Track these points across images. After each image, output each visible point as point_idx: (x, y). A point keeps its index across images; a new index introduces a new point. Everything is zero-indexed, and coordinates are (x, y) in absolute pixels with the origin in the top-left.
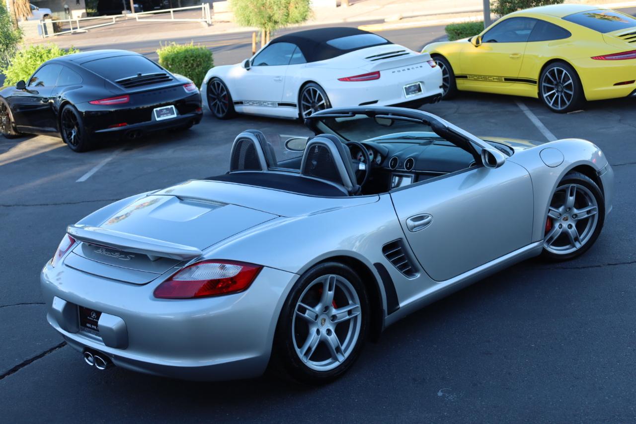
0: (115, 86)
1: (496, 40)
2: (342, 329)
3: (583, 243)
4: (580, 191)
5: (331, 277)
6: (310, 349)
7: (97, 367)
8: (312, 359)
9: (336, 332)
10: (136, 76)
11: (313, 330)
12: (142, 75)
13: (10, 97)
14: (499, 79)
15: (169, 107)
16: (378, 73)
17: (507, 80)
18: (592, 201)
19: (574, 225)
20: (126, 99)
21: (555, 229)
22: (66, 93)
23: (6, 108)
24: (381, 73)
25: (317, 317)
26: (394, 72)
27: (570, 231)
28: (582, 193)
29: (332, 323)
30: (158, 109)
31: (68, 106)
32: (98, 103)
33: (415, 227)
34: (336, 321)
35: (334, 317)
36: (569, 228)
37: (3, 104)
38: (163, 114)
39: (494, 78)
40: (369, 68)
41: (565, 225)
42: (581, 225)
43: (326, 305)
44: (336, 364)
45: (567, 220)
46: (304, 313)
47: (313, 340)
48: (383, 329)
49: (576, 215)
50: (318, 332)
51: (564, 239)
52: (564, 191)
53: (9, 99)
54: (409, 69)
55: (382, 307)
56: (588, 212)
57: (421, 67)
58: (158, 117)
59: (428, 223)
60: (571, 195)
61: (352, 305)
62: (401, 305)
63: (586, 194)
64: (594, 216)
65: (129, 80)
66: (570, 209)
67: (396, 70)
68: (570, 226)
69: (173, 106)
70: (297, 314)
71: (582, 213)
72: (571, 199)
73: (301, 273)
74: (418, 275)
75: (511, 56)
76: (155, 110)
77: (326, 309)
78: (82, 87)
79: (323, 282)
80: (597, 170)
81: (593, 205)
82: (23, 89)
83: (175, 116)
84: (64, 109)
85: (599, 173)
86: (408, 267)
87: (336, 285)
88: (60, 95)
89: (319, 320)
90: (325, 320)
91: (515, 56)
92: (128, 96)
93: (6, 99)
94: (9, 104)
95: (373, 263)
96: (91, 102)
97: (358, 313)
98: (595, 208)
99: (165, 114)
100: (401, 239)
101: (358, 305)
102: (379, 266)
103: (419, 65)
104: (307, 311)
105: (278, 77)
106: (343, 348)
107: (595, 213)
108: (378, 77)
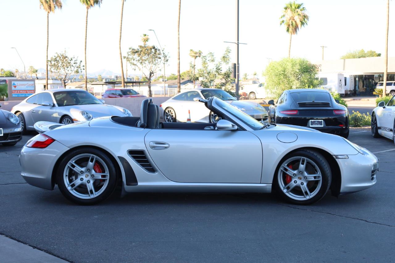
3: (311, 196)
5: (93, 156)
6: (74, 185)
8: (74, 190)
9: (93, 183)
10: (312, 102)
12: (315, 102)
19: (305, 183)
20: (296, 112)
21: (292, 183)
25: (82, 172)
27: (301, 186)
28: (311, 165)
30: (313, 120)
33: (155, 146)
34: (94, 178)
38: (315, 124)
41: (299, 182)
43: (89, 169)
44: (89, 198)
45: (301, 179)
46: (74, 168)
49: (307, 177)
50: (82, 179)
56: (315, 177)
59: (166, 148)
60: (303, 164)
61: (106, 173)
62: (140, 184)
66: (302, 172)
68: (302, 184)
70: (69, 166)
71: (311, 178)
72: (303, 166)
73: (71, 147)
74: (156, 174)
76: (310, 121)
79: (87, 156)
80: (332, 154)
85: (336, 157)
87: (95, 160)
89: (84, 174)
90: (88, 176)
92: (297, 111)
95: (117, 156)
96: (282, 112)
97: (108, 178)
98: (320, 176)
100: (144, 150)
101: (108, 174)
102: (122, 159)
107: (320, 179)
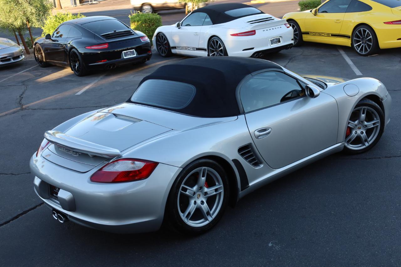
0: (101, 38)
1: (327, 11)
2: (211, 201)
3: (370, 143)
4: (369, 111)
5: (204, 169)
6: (189, 213)
7: (60, 221)
8: (191, 219)
9: (207, 202)
10: (113, 32)
11: (192, 202)
12: (117, 31)
13: (42, 43)
14: (328, 35)
15: (132, 50)
16: (254, 31)
17: (333, 35)
18: (376, 118)
19: (364, 132)
20: (106, 45)
21: (353, 134)
22: (72, 41)
23: (40, 51)
24: (256, 31)
25: (194, 193)
26: (264, 31)
27: (362, 135)
28: (371, 112)
29: (204, 197)
30: (125, 52)
31: (74, 50)
32: (91, 48)
33: (260, 136)
34: (207, 196)
35: (206, 193)
36: (361, 134)
37: (39, 47)
38: (128, 55)
39: (325, 34)
40: (249, 28)
41: (359, 132)
42: (369, 132)
43: (201, 186)
44: (207, 222)
45: (360, 129)
46: (186, 192)
47: (192, 207)
48: (238, 200)
49: (366, 126)
50: (195, 203)
51: (358, 140)
52: (359, 111)
53: (42, 44)
54: (273, 29)
55: (237, 186)
56: (374, 124)
57: (281, 27)
58: (125, 56)
59: (269, 133)
60: (363, 113)
61: (218, 185)
62: (250, 184)
63: (373, 112)
64: (377, 126)
65: (109, 34)
66: (362, 122)
67: (265, 29)
69: (134, 50)
70: (181, 192)
71: (370, 125)
72: (363, 116)
73: (184, 167)
74: (262, 166)
75: (335, 21)
76: (123, 52)
77: (201, 188)
78: (81, 38)
79: (198, 171)
80: (380, 97)
81: (377, 120)
82: (49, 39)
83: (135, 55)
84: (71, 51)
85: (382, 99)
86: (255, 160)
87: (207, 173)
88: (69, 43)
89: (196, 196)
90: (200, 195)
91: (338, 21)
92: (108, 44)
93: (40, 44)
94: (42, 48)
95: (231, 159)
96: (86, 48)
97: (222, 191)
98: (379, 121)
99: (130, 55)
100: (251, 143)
101: (222, 186)
102: (236, 161)
103: (279, 27)
104: (188, 190)
105: (196, 33)
106: (211, 212)
107: (378, 124)
108: (255, 34)
